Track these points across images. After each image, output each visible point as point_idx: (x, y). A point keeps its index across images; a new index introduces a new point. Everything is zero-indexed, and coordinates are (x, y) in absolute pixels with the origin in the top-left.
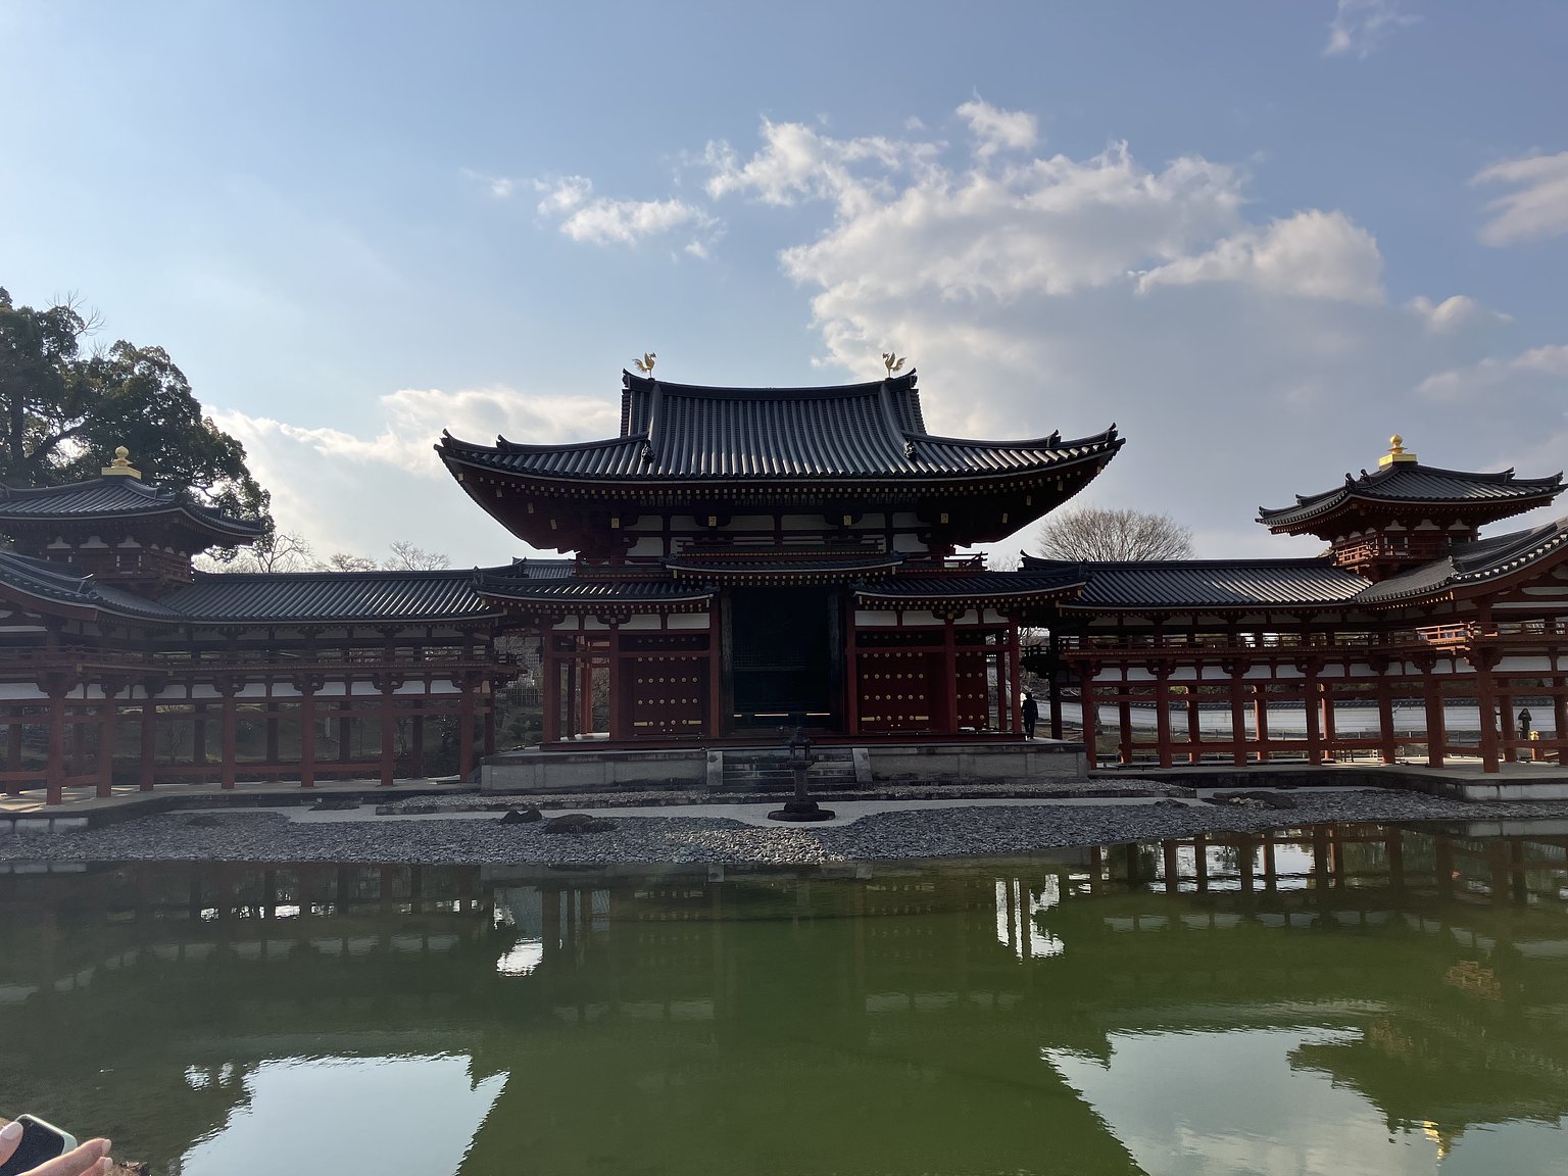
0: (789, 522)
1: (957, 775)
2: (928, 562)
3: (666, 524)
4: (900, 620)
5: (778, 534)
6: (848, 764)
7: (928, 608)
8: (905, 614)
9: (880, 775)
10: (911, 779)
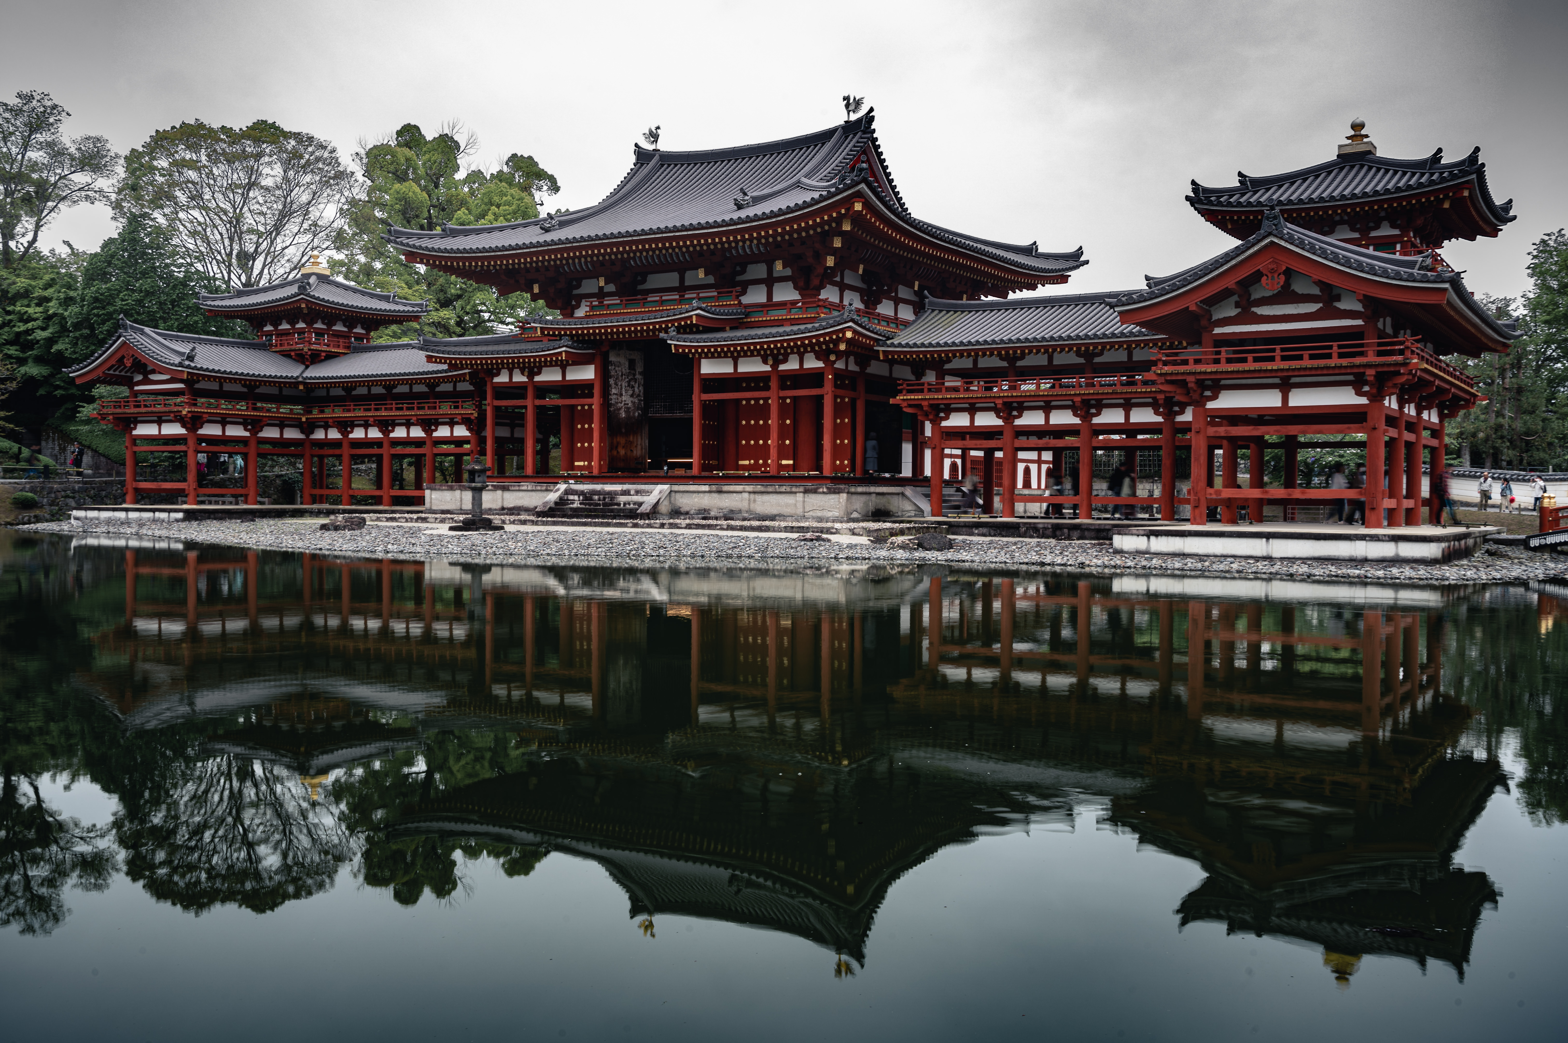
1: (740, 511)
2: (800, 308)
4: (736, 367)
7: (759, 354)
8: (738, 361)
9: (682, 510)
10: (704, 514)
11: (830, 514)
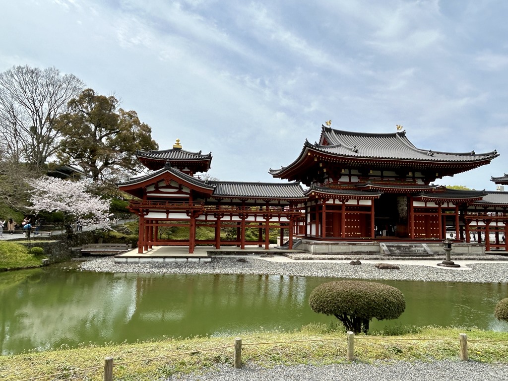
0: (386, 173)
3: (350, 172)
4: (426, 205)
5: (382, 177)
6: (423, 249)
7: (434, 201)
8: (427, 203)
11: (479, 253)
